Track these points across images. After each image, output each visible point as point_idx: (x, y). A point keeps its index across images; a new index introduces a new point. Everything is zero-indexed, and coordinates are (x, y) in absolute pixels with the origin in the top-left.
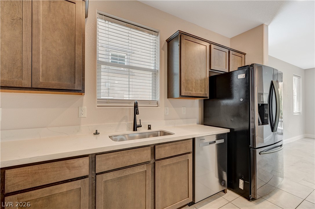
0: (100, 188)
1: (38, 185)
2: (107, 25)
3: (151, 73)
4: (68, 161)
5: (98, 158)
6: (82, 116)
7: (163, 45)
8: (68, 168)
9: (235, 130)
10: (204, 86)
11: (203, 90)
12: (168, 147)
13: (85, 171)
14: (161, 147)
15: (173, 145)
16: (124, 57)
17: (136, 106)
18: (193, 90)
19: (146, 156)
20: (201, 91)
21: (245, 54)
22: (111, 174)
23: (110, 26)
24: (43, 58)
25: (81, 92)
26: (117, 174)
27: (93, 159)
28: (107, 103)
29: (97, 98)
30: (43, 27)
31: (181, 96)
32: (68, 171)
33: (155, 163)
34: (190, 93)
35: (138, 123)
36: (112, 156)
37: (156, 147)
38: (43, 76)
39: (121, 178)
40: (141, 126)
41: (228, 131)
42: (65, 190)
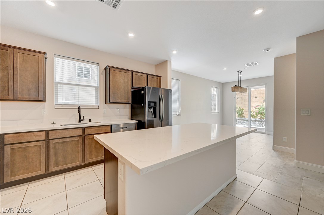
0: (52, 146)
1: (20, 142)
2: (62, 61)
3: (95, 88)
4: (34, 133)
5: (50, 132)
6: (45, 114)
7: (101, 71)
8: (35, 136)
9: (142, 122)
10: (127, 97)
11: (127, 99)
12: (93, 129)
13: (44, 137)
14: (89, 129)
15: (97, 128)
16: (90, 68)
17: (79, 108)
18: (119, 99)
19: (80, 132)
20: (125, 100)
21: (161, 77)
22: (58, 140)
23: (63, 61)
24: (20, 85)
25: (43, 101)
26: (61, 140)
27: (48, 133)
28: (62, 106)
29: (55, 104)
30: (19, 70)
31: (110, 103)
32: (34, 137)
33: (84, 137)
34: (117, 101)
35: (82, 118)
36: (58, 132)
37: (86, 128)
38: (20, 93)
39: (64, 142)
40: (84, 120)
41: (137, 122)
42: (33, 145)
